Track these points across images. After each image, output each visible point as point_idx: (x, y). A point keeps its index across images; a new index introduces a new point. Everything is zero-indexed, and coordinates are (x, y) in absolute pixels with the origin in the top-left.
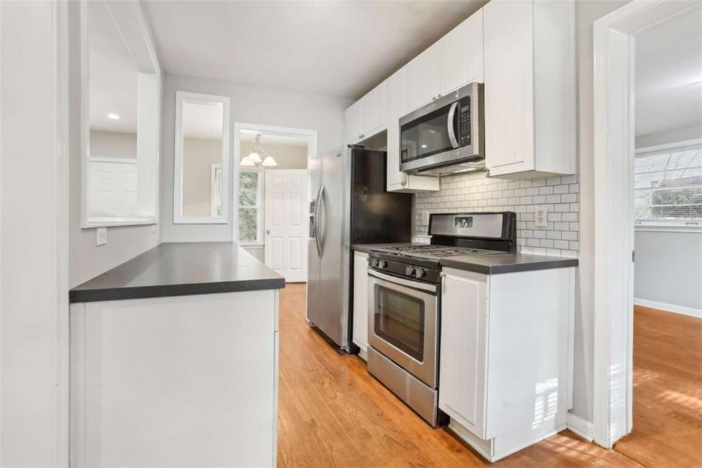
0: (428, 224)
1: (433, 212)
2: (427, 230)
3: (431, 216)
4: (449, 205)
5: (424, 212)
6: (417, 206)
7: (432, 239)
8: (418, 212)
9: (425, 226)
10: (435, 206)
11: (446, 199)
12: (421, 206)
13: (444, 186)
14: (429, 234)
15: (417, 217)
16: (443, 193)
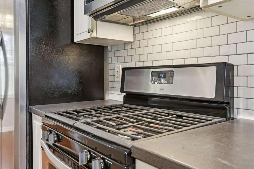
0: (120, 79)
1: (126, 66)
2: (120, 87)
3: (124, 70)
4: (143, 58)
5: (117, 66)
6: (110, 60)
7: (125, 97)
8: (111, 66)
9: (118, 82)
10: (128, 59)
11: (140, 51)
12: (114, 60)
13: (138, 37)
14: (122, 91)
15: (110, 72)
16: (137, 44)
